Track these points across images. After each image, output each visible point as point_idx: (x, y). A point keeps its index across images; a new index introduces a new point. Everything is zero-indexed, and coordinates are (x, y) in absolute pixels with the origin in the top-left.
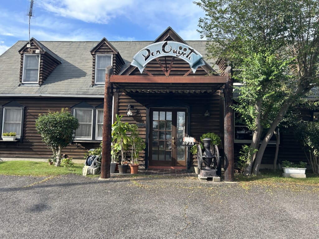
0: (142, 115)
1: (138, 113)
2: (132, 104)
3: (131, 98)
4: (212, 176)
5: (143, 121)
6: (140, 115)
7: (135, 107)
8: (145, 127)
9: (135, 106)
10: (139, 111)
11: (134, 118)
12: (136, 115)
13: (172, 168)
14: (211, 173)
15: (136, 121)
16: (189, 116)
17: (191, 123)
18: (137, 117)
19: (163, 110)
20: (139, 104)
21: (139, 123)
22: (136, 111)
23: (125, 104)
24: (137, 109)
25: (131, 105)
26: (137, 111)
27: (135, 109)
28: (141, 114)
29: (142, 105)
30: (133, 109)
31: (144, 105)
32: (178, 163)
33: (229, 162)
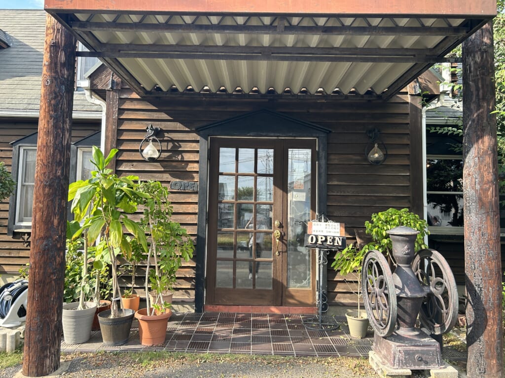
0: (187, 157)
1: (175, 151)
2: (158, 126)
3: (154, 108)
4: (426, 363)
5: (189, 175)
6: (182, 157)
7: (166, 134)
8: (196, 193)
9: (168, 131)
10: (180, 147)
11: (163, 167)
12: (168, 157)
13: (275, 310)
14: (423, 352)
15: (170, 174)
16: (323, 162)
17: (328, 181)
18: (174, 164)
19: (247, 144)
20: (179, 126)
21: (178, 180)
22: (170, 145)
23: (138, 125)
24: (172, 141)
25: (157, 129)
26: (174, 146)
27: (167, 141)
28: (183, 154)
29: (187, 129)
30: (161, 141)
31: (194, 129)
32: (292, 297)
33: (490, 314)
